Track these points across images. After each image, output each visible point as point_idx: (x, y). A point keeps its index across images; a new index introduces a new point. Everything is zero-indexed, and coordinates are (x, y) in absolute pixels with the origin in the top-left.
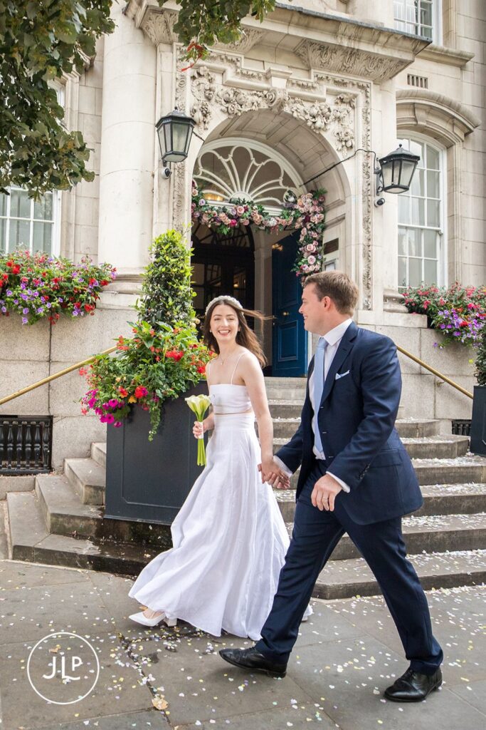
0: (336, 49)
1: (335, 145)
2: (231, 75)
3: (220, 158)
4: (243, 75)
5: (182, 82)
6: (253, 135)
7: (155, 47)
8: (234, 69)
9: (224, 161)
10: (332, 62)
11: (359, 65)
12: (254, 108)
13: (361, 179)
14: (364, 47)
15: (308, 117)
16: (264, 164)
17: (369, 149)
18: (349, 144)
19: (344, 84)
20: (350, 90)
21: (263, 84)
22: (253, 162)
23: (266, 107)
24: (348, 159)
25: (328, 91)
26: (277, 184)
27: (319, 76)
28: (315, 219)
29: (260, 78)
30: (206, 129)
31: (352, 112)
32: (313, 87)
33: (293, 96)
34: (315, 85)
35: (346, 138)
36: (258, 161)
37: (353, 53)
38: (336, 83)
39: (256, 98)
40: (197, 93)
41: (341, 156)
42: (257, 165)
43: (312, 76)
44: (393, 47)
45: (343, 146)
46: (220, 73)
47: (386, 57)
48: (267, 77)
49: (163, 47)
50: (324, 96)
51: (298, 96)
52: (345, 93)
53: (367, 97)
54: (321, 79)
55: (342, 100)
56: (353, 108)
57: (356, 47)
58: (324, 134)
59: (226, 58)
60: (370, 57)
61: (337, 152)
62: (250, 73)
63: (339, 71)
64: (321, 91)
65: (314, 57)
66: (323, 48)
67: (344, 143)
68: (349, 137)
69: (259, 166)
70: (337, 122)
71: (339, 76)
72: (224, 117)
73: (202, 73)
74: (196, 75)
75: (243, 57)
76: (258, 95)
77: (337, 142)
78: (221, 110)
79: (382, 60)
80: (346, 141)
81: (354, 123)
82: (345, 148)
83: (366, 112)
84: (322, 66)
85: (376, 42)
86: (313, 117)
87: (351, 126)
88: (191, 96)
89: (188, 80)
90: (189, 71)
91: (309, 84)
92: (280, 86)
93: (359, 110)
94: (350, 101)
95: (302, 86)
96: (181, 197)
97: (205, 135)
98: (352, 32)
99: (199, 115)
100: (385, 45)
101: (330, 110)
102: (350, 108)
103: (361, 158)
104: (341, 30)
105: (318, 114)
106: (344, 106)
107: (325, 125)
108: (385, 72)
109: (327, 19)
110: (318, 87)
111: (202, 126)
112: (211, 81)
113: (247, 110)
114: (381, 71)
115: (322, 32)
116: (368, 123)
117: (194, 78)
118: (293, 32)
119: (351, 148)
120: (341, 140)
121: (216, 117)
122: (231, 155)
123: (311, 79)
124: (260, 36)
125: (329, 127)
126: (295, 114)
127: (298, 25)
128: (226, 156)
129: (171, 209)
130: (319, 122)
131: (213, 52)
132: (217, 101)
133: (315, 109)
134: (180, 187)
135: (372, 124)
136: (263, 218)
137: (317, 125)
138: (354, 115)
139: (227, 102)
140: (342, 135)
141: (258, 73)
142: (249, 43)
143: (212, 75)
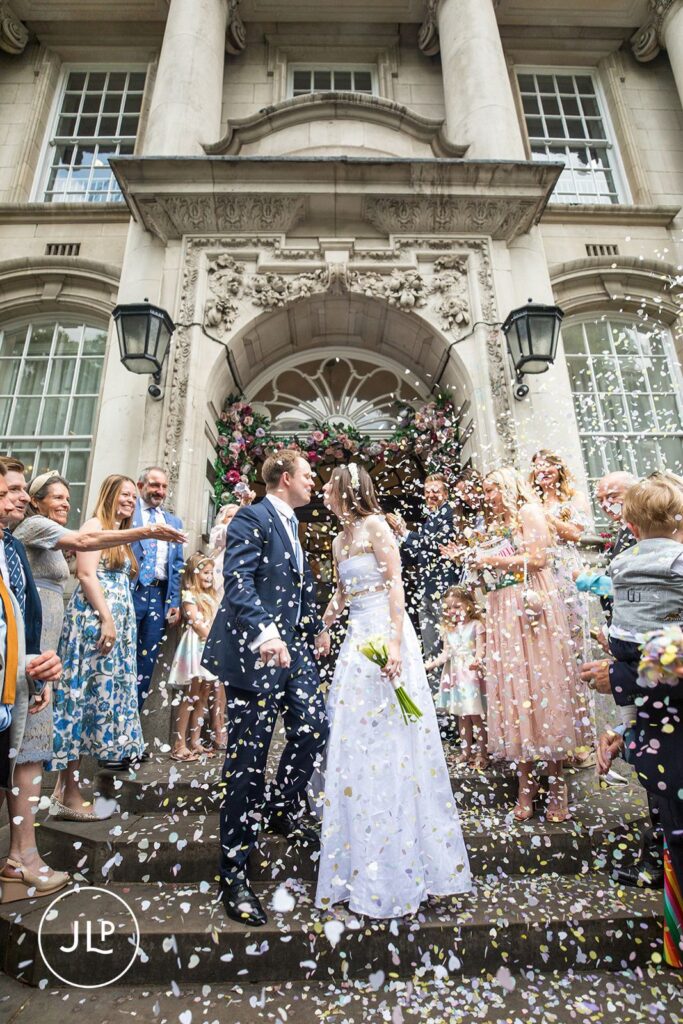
0: (416, 201)
1: (438, 324)
2: (267, 259)
3: (304, 375)
4: (287, 257)
5: (193, 278)
6: (343, 338)
7: (165, 245)
8: (271, 253)
9: (310, 379)
10: (418, 220)
11: (461, 218)
12: (302, 294)
13: (486, 364)
14: (457, 191)
15: (388, 293)
16: (370, 375)
17: (496, 321)
18: (459, 318)
19: (447, 246)
20: (456, 252)
21: (316, 263)
22: (354, 374)
23: (324, 290)
24: (464, 339)
25: (420, 259)
26: (393, 397)
27: (404, 241)
29: (310, 256)
30: (228, 330)
31: (462, 279)
32: (397, 257)
33: (363, 271)
34: (397, 253)
35: (452, 311)
36: (361, 373)
37: (447, 202)
38: (433, 246)
39: (304, 281)
40: (217, 288)
41: (450, 338)
42: (360, 377)
43: (392, 242)
44: (505, 184)
45: (451, 324)
46: (253, 261)
47: (499, 198)
48: (320, 253)
49: (171, 243)
50: (413, 263)
51: (372, 269)
52: (445, 256)
53: (485, 256)
54: (407, 245)
55: (442, 265)
56: (464, 273)
57: (446, 193)
58: (420, 313)
59: (259, 241)
60: (473, 203)
61: (443, 333)
62: (295, 252)
63: (433, 230)
64: (410, 258)
65: (388, 219)
66: (396, 203)
67: (451, 319)
68: (456, 309)
69: (363, 379)
70: (438, 294)
71: (434, 238)
73: (223, 263)
74: (216, 268)
75: (283, 236)
76: (308, 278)
77: (441, 320)
78: (254, 304)
79: (492, 205)
80: (454, 316)
81: (468, 291)
82: (455, 328)
83: (484, 277)
84: (405, 228)
85: (475, 183)
86: (396, 290)
87: (464, 296)
88: (206, 292)
89: (203, 274)
90: (203, 263)
91: (388, 253)
92: (337, 260)
93: (474, 274)
94: (458, 265)
95: (378, 257)
96: (180, 423)
97: (227, 338)
98: (434, 174)
99: (213, 312)
100: (491, 184)
101: (419, 278)
102: (459, 275)
103: (482, 335)
104: (415, 175)
105: (402, 286)
106: (448, 272)
107: (417, 299)
108: (506, 221)
109: (389, 165)
110: (403, 254)
111: (222, 326)
112: (238, 271)
113: (293, 298)
114: (499, 219)
115: (388, 182)
116: (490, 288)
117: (211, 271)
118: (342, 189)
119: (464, 323)
120: (446, 316)
121: (246, 313)
122: (321, 370)
123: (392, 246)
124: (298, 204)
125: (423, 302)
126: (369, 293)
127: (348, 181)
128: (313, 373)
129: (162, 441)
130: (407, 296)
131: (240, 237)
132: (246, 294)
133: (395, 280)
134: (182, 410)
135: (496, 287)
136: (358, 444)
137: (404, 299)
138: (467, 282)
139: (259, 291)
140: (446, 308)
141: (307, 251)
142: (288, 217)
143: (238, 264)
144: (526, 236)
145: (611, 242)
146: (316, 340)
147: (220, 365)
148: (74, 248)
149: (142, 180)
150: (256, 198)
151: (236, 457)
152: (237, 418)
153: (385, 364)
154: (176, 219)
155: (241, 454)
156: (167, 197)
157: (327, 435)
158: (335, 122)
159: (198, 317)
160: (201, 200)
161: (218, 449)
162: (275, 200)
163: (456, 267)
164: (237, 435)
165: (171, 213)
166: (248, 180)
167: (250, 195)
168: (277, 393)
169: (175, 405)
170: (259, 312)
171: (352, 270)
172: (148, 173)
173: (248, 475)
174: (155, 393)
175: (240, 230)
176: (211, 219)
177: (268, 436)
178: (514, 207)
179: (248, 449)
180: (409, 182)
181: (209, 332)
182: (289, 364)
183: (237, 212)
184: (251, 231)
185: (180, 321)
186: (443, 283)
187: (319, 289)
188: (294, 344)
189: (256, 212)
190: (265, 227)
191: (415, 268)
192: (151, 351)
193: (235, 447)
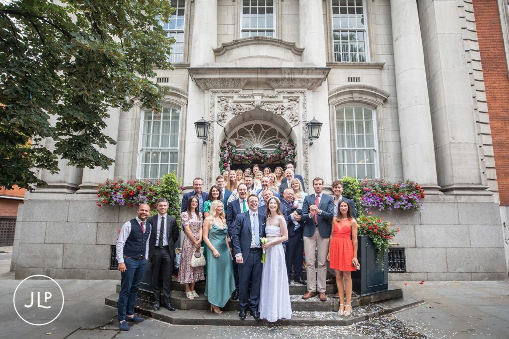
0: (283, 80)
1: (288, 120)
2: (236, 98)
3: (247, 130)
4: (242, 97)
5: (213, 105)
6: (260, 119)
7: (204, 92)
8: (237, 96)
9: (248, 131)
10: (284, 85)
11: (298, 84)
12: (247, 110)
13: (301, 134)
14: (296, 76)
15: (273, 110)
16: (268, 130)
17: (306, 120)
18: (295, 119)
19: (293, 93)
20: (296, 95)
21: (251, 99)
22: (263, 129)
23: (253, 109)
24: (296, 126)
25: (284, 97)
26: (276, 138)
27: (279, 91)
28: (290, 153)
29: (250, 97)
30: (224, 122)
31: (297, 104)
32: (277, 97)
33: (266, 102)
34: (277, 96)
36: (265, 129)
37: (292, 80)
38: (289, 93)
39: (248, 106)
40: (221, 108)
41: (292, 125)
43: (275, 92)
44: (312, 74)
45: (292, 120)
46: (232, 98)
47: (310, 79)
48: (253, 96)
49: (206, 92)
50: (282, 99)
51: (269, 102)
52: (292, 96)
53: (305, 96)
54: (280, 92)
55: (291, 100)
56: (298, 102)
57: (293, 77)
58: (282, 116)
59: (233, 91)
60: (301, 80)
61: (290, 123)
62: (245, 95)
63: (289, 88)
64: (280, 98)
65: (274, 84)
66: (277, 80)
68: (294, 116)
69: (266, 131)
70: (289, 110)
71: (289, 90)
72: (233, 116)
73: (223, 100)
74: (220, 101)
75: (241, 90)
78: (232, 113)
79: (308, 80)
80: (293, 118)
81: (298, 109)
82: (293, 122)
83: (304, 104)
84: (279, 87)
85: (302, 74)
86: (276, 110)
87: (297, 111)
88: (218, 110)
89: (216, 103)
90: (216, 100)
91: (274, 96)
92: (258, 99)
93: (301, 103)
94: (296, 100)
95: (271, 97)
96: (212, 152)
97: (224, 125)
98: (289, 71)
99: (220, 117)
100: (307, 74)
101: (283, 106)
102: (296, 103)
103: (302, 125)
104: (283, 71)
105: (278, 108)
106: (292, 102)
107: (282, 112)
108: (312, 84)
109: (274, 69)
110: (279, 96)
111: (223, 121)
112: (227, 102)
113: (244, 111)
114: (310, 84)
115: (274, 74)
116: (305, 108)
117: (219, 102)
118: (260, 76)
119: (296, 120)
120: (291, 118)
121: (230, 117)
122: (252, 128)
123: (275, 93)
124: (246, 80)
125: (284, 113)
126: (267, 110)
127: (262, 73)
128: (249, 129)
129: (208, 158)
130: (279, 112)
131: (228, 90)
132: (230, 110)
133: (275, 106)
134: (212, 148)
135: (307, 108)
136: (263, 155)
137: (278, 113)
138: (298, 106)
139: (234, 109)
140: (291, 116)
141: (249, 95)
142: (242, 84)
143: (227, 99)
144: (320, 87)
145: (358, 76)
146: (251, 119)
147: (222, 132)
148: (166, 79)
149: (197, 74)
150: (233, 79)
151: (226, 159)
152: (226, 146)
153: (273, 126)
154: (208, 85)
155: (228, 158)
156: (205, 79)
157: (254, 152)
158: (258, 45)
159: (216, 119)
160: (216, 80)
161: (221, 156)
162: (239, 80)
163: (295, 100)
164: (226, 152)
165: (206, 83)
166: (230, 74)
167: (231, 78)
168: (238, 136)
169: (210, 146)
170: (234, 116)
171: (262, 102)
172: (199, 72)
173: (230, 164)
174: (205, 143)
175: (227, 88)
176: (219, 85)
177: (236, 152)
178: (314, 81)
179: (230, 156)
180: (281, 74)
181: (219, 122)
182: (241, 126)
183: (227, 83)
184: (231, 88)
185: (210, 120)
186: (291, 107)
187: (252, 108)
188: (244, 120)
189: (233, 83)
190: (236, 87)
191: (282, 102)
192: (205, 135)
193: (226, 156)
